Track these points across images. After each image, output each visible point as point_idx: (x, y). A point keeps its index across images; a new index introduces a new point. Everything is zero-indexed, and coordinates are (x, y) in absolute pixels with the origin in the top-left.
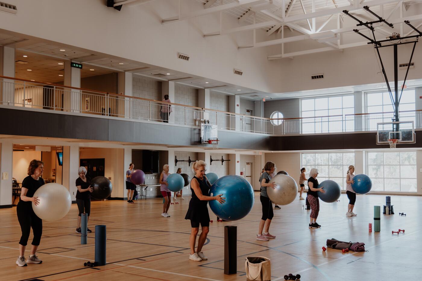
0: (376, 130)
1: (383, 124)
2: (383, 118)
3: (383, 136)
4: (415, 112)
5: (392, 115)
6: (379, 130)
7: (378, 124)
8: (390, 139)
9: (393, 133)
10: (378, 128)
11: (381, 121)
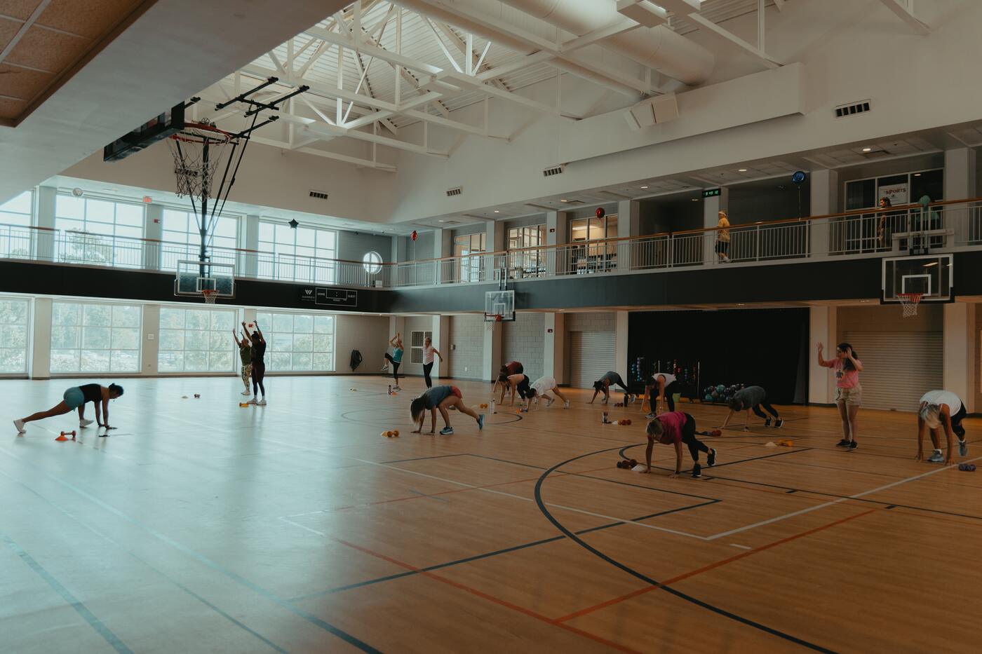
0: (175, 270)
1: (186, 262)
2: (187, 254)
3: (188, 283)
4: (140, 242)
5: (198, 251)
6: (181, 271)
7: (180, 262)
8: (215, 289)
9: (203, 280)
10: (178, 268)
11: (183, 258)
